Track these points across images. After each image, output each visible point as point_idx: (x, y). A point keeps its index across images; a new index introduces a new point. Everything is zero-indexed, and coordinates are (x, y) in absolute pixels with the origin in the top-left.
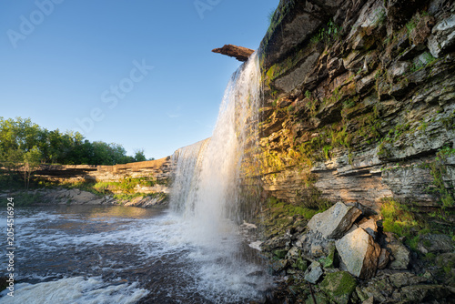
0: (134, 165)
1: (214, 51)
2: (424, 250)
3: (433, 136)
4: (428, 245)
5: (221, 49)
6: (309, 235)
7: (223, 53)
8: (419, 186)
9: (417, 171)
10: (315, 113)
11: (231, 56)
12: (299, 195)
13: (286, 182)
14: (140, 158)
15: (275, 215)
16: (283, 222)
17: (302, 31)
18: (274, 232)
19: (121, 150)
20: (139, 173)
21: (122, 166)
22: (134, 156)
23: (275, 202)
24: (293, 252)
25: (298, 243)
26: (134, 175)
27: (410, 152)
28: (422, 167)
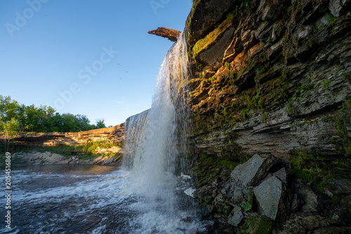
0: (95, 132)
1: (149, 33)
2: (330, 193)
3: (336, 91)
4: (333, 189)
5: (156, 31)
6: (232, 184)
7: (157, 35)
8: (323, 138)
9: (321, 124)
10: (234, 81)
11: (164, 36)
12: (224, 150)
13: (214, 140)
14: (101, 125)
15: (206, 167)
16: (212, 173)
17: (219, 9)
18: (205, 182)
19: (85, 120)
20: (99, 138)
21: (85, 133)
22: (96, 125)
23: (206, 156)
24: (219, 198)
25: (223, 191)
26: (95, 139)
27: (314, 108)
28: (326, 121)
